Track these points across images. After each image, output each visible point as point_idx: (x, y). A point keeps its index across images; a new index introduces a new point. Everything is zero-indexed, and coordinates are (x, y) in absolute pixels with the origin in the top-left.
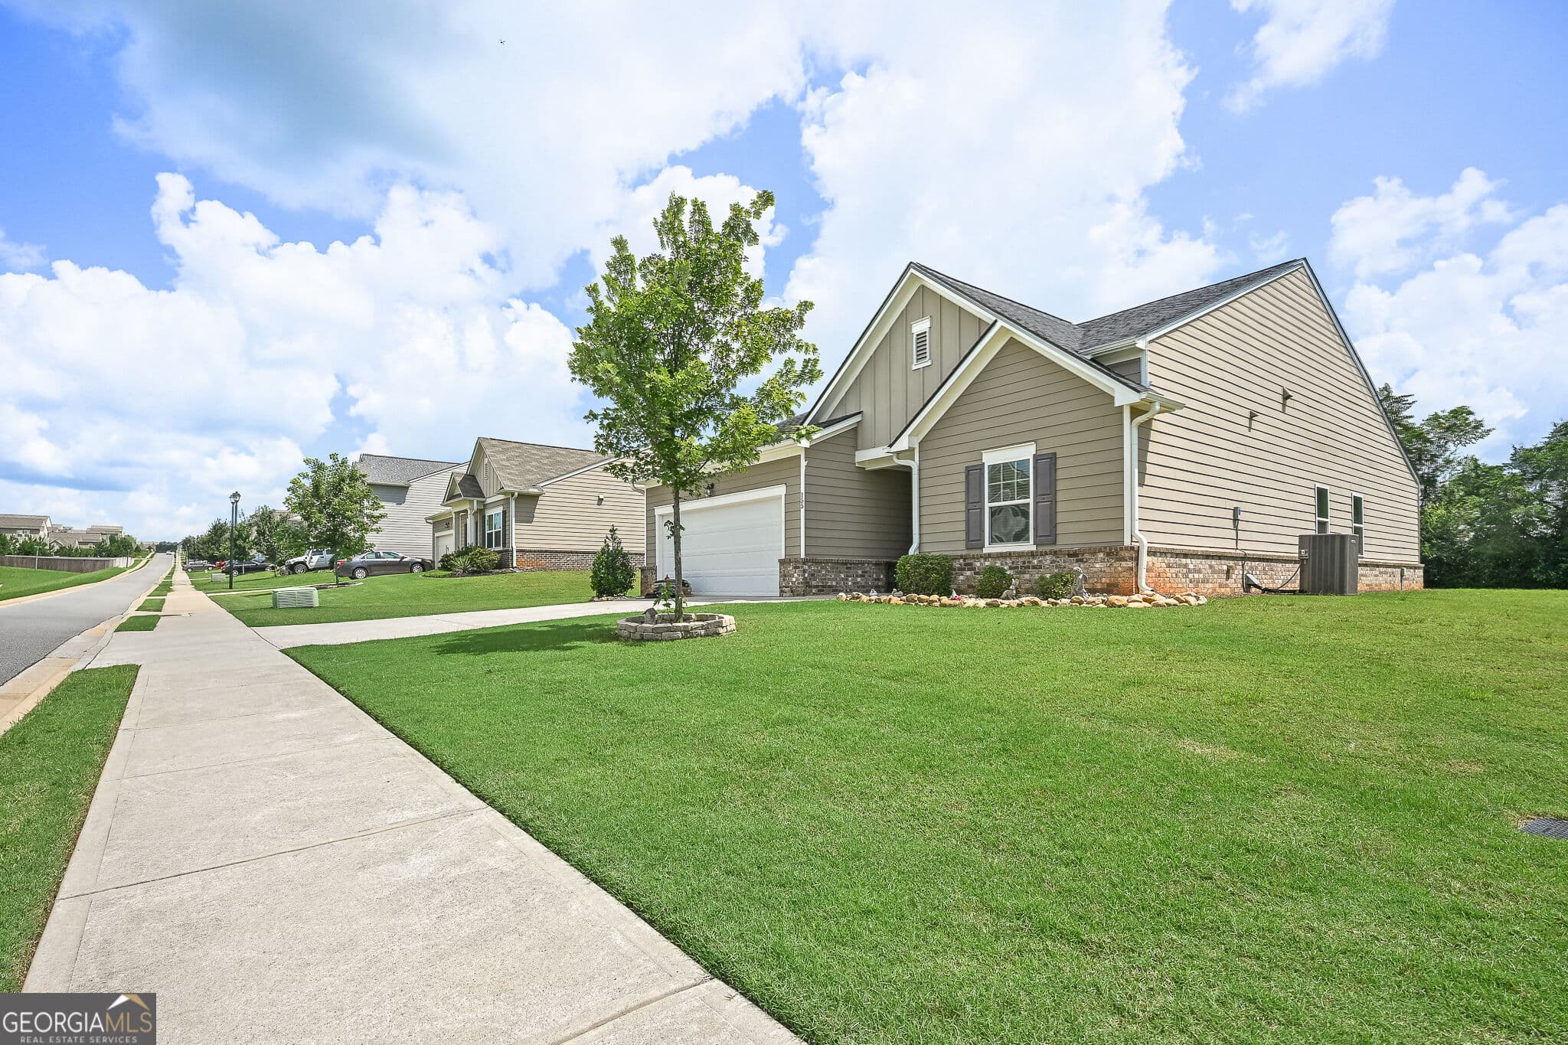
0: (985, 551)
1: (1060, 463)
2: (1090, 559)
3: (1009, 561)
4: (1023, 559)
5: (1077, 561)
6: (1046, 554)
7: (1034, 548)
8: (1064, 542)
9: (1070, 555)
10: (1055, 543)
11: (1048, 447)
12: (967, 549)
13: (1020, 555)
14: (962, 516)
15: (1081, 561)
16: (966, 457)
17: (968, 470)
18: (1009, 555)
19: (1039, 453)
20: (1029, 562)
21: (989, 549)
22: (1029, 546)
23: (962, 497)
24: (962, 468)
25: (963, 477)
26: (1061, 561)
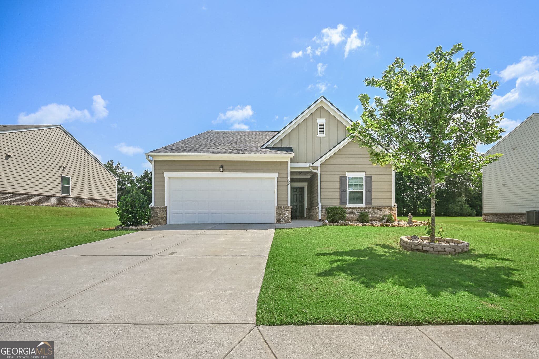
0: (347, 206)
1: (373, 180)
2: (384, 210)
3: (357, 210)
4: (362, 209)
5: (380, 211)
6: (371, 208)
7: (365, 206)
8: (374, 204)
9: (378, 209)
10: (371, 205)
11: (369, 174)
12: (340, 205)
13: (361, 208)
14: (338, 193)
15: (381, 211)
16: (340, 173)
17: (341, 178)
18: (358, 208)
19: (367, 176)
20: (364, 211)
21: (349, 205)
22: (363, 205)
23: (338, 187)
24: (338, 176)
25: (338, 180)
26: (375, 210)
